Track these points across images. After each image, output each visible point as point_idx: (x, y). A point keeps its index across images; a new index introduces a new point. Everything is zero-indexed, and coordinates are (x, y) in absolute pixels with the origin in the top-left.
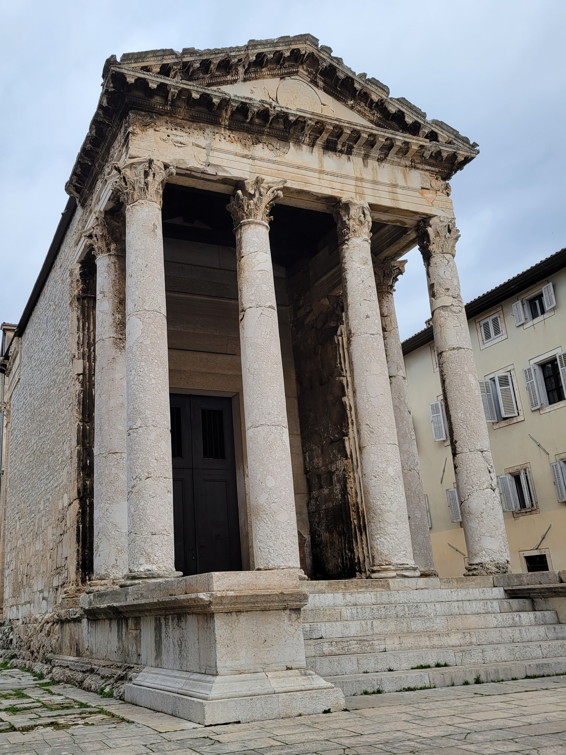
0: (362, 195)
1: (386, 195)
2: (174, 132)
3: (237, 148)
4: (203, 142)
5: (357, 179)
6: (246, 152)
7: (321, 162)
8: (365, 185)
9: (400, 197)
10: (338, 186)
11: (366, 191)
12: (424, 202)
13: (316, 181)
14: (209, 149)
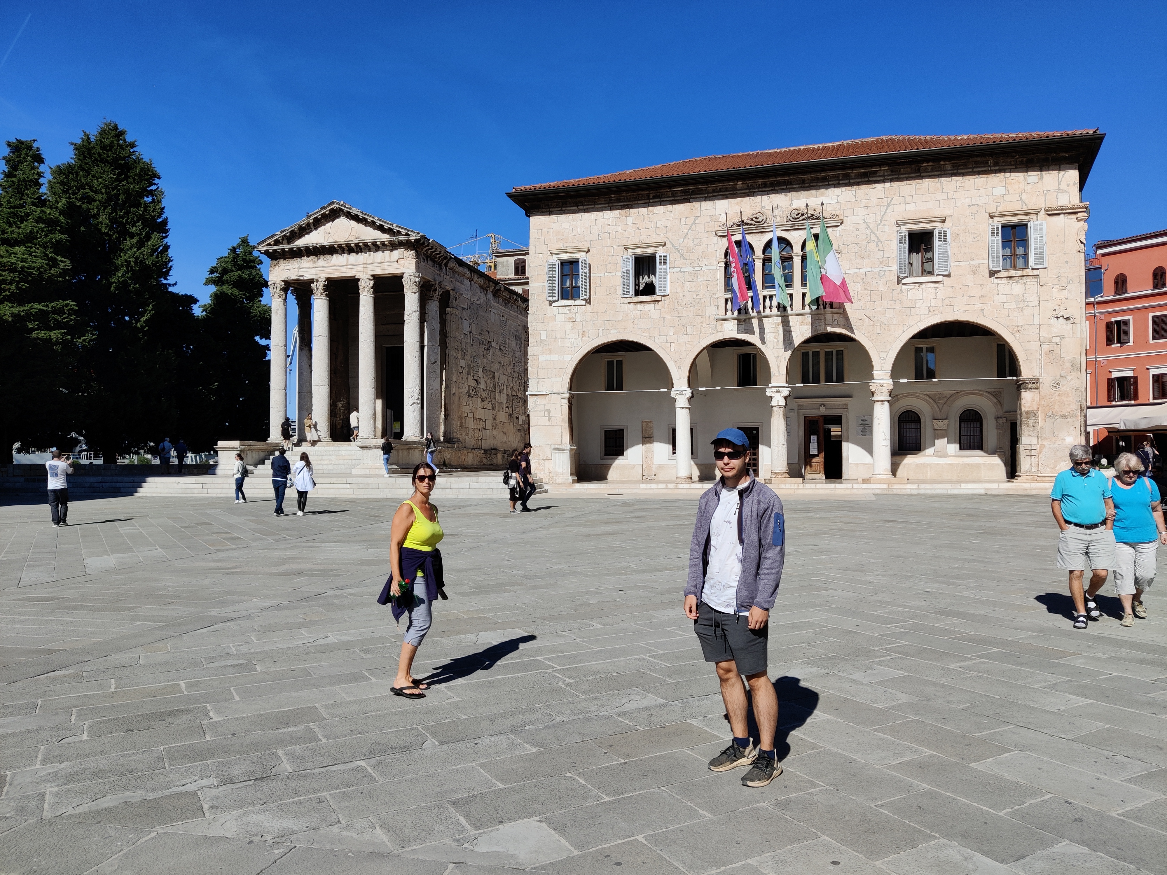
0: (366, 271)
1: (379, 268)
2: (286, 264)
3: (311, 264)
4: (296, 266)
5: (364, 264)
6: (315, 265)
7: (347, 260)
8: (368, 266)
9: (386, 267)
10: (355, 270)
11: (369, 269)
12: (399, 266)
13: (344, 271)
14: (299, 268)
